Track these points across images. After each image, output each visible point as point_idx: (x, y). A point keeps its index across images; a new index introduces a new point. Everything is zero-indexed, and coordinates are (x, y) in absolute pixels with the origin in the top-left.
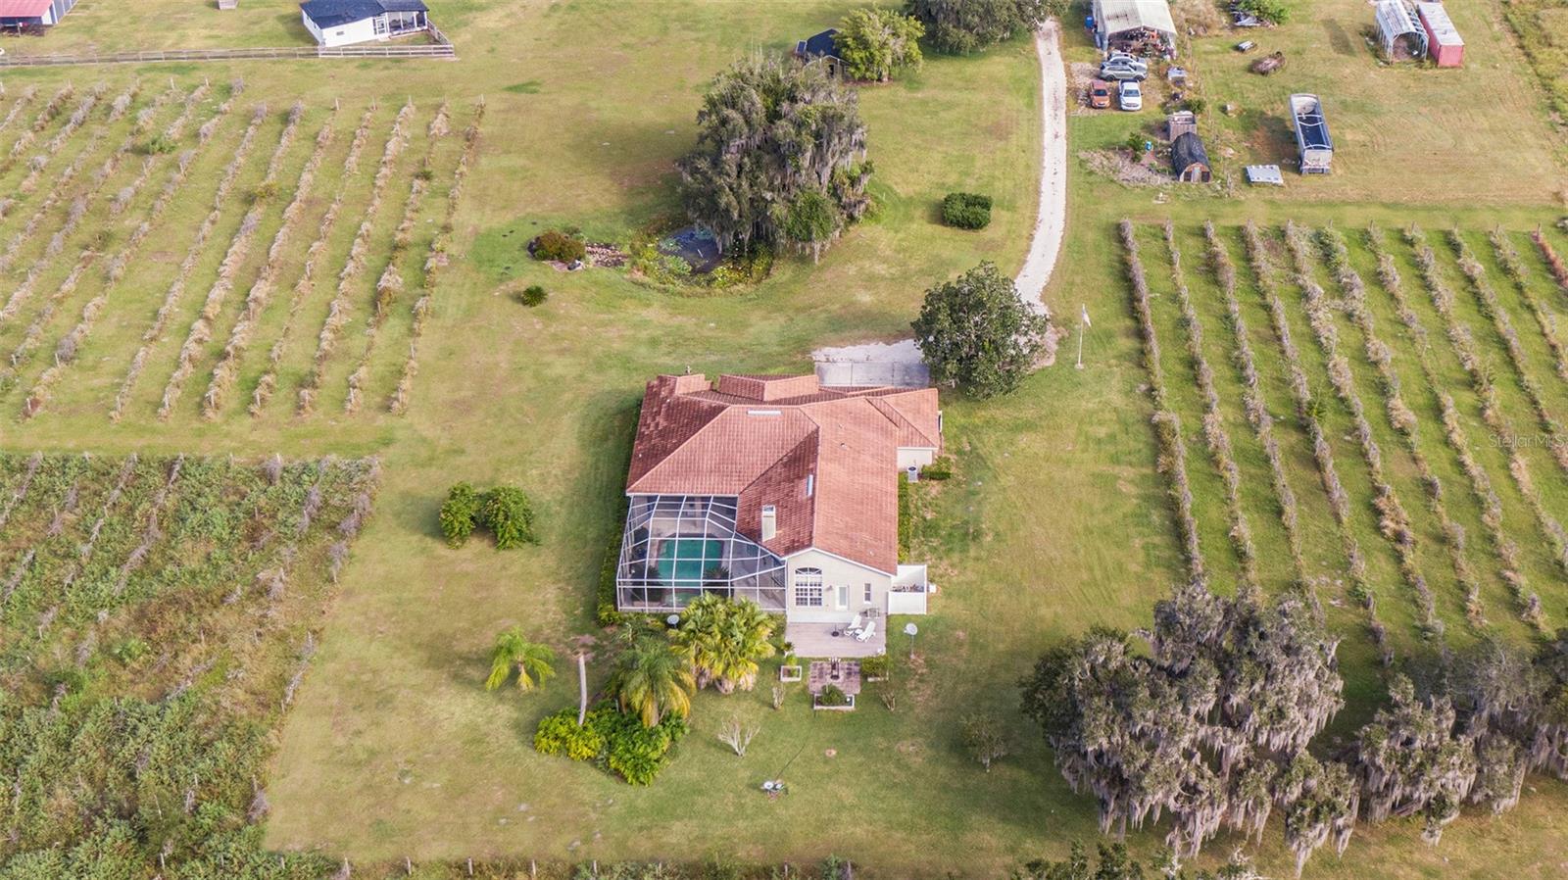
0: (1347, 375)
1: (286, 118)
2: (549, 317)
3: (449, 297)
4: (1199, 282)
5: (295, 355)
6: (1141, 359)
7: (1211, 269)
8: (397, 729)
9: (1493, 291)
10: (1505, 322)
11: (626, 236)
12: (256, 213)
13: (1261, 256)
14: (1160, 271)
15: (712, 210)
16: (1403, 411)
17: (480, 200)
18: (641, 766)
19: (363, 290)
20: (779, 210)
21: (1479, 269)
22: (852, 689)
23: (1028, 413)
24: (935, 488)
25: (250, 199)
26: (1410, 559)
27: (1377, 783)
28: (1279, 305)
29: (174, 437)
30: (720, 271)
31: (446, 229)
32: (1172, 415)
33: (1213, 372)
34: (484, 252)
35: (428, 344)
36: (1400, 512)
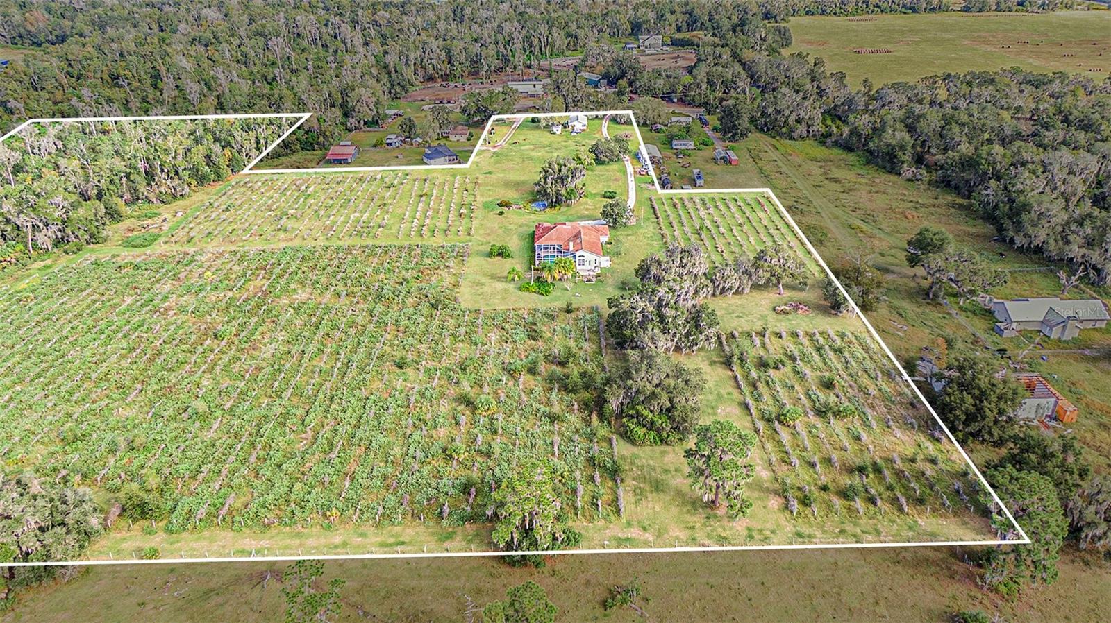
0: (708, 223)
1: (425, 180)
2: (506, 218)
3: (478, 213)
4: (672, 208)
5: (443, 225)
6: (658, 223)
7: (674, 205)
8: (486, 289)
9: (745, 208)
10: (748, 214)
11: (522, 203)
12: (423, 199)
13: (686, 203)
14: (661, 206)
15: (546, 194)
16: (722, 230)
17: (482, 195)
18: (547, 292)
19: (457, 214)
20: (563, 192)
21: (742, 204)
22: (594, 280)
23: (630, 232)
24: (609, 246)
25: (421, 196)
26: (724, 255)
27: (717, 283)
28: (691, 211)
29: (416, 240)
30: (547, 210)
31: (475, 201)
32: (665, 231)
33: (675, 223)
34: (486, 206)
35: (475, 224)
36: (721, 247)
